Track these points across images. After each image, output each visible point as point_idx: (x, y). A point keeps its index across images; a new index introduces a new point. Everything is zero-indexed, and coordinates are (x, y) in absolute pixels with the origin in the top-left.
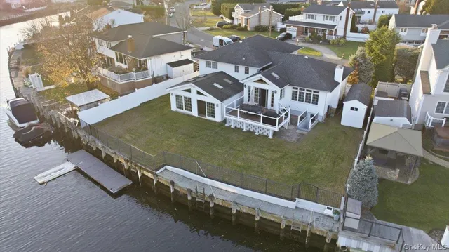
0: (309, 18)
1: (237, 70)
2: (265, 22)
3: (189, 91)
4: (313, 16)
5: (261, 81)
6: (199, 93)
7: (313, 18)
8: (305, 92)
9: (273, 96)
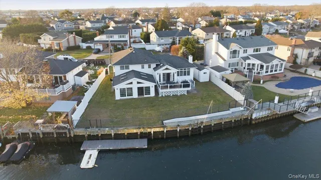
0: (121, 37)
1: (143, 67)
2: (72, 44)
3: (131, 83)
4: (123, 36)
5: (167, 69)
6: (138, 83)
7: (123, 37)
8: (183, 70)
9: (174, 75)
